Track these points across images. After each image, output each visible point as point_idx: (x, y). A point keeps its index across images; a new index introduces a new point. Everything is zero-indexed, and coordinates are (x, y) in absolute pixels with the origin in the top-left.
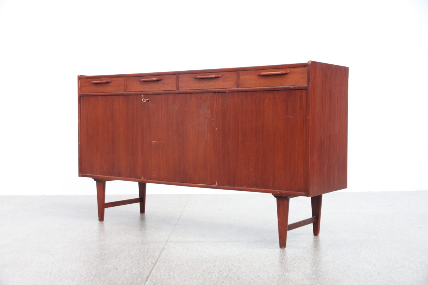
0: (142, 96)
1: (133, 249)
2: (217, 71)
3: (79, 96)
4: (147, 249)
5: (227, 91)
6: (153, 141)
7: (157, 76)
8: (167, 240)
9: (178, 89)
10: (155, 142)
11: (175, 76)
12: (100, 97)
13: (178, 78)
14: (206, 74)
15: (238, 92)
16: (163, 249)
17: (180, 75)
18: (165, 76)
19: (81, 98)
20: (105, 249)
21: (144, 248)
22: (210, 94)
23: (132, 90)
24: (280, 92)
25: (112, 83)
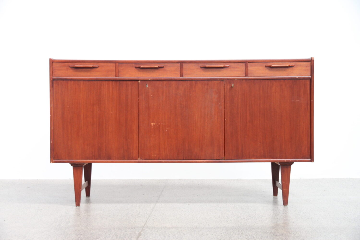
0: (139, 81)
1: (110, 235)
2: (225, 62)
3: (52, 79)
4: (124, 234)
5: (236, 79)
6: (152, 124)
7: (158, 64)
8: (144, 226)
9: (182, 75)
10: (154, 124)
11: (179, 65)
12: (82, 82)
13: (182, 67)
14: (213, 64)
15: (246, 80)
16: (140, 234)
17: (184, 64)
18: (166, 64)
19: (54, 82)
20: (81, 235)
21: (121, 234)
22: (218, 81)
23: (127, 76)
24: (286, 81)
25: (99, 68)
